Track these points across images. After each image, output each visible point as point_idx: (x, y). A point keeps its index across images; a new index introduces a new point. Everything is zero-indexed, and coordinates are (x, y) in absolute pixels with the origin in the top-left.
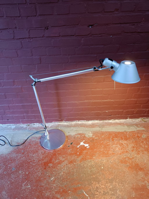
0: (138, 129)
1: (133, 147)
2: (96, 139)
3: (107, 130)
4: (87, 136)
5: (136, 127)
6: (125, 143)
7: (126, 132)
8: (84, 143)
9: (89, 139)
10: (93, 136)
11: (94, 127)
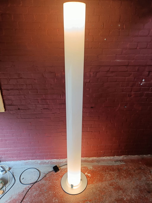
0: (121, 163)
1: (118, 176)
2: (95, 171)
3: (102, 164)
4: (89, 169)
5: (120, 162)
6: (112, 173)
7: (114, 166)
8: (88, 173)
9: (90, 170)
10: (93, 168)
11: (93, 162)
